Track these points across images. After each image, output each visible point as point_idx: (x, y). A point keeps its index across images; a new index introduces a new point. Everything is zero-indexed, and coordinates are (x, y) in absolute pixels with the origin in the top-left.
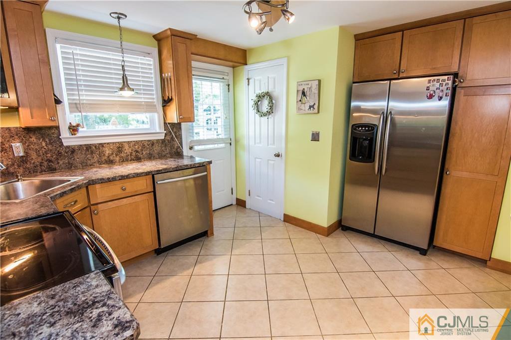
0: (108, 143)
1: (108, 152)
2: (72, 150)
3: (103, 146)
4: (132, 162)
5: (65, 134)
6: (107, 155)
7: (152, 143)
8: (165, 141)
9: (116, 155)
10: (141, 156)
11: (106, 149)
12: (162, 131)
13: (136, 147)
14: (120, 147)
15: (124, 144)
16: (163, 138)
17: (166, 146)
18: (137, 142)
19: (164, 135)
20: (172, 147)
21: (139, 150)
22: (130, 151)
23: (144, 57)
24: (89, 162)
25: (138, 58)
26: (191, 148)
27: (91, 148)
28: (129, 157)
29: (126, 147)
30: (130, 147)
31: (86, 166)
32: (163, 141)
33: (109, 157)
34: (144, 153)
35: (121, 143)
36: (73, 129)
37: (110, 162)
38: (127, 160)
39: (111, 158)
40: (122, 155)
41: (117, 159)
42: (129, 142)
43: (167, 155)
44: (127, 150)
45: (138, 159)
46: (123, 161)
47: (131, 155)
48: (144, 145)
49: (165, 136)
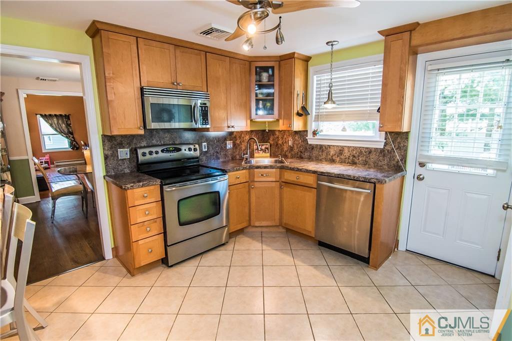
0: (333, 146)
1: (332, 152)
2: (312, 147)
3: (330, 148)
4: (348, 164)
5: (310, 136)
6: (331, 155)
7: (370, 151)
8: (384, 151)
9: (338, 156)
10: (357, 161)
11: (332, 150)
12: (382, 140)
13: (354, 152)
14: (341, 150)
15: (345, 148)
16: (382, 147)
17: (384, 156)
18: (355, 148)
19: (383, 144)
20: (392, 158)
21: (356, 155)
22: (349, 155)
23: (375, 66)
24: (320, 158)
25: (370, 69)
26: (422, 165)
27: (322, 147)
28: (347, 160)
29: (346, 150)
30: (349, 151)
31: (318, 160)
32: (382, 151)
33: (332, 157)
34: (361, 159)
35: (343, 147)
36: (315, 133)
37: (332, 161)
38: (345, 162)
39: (334, 158)
40: (342, 157)
41: (338, 159)
42: (349, 147)
43: (384, 166)
44: (346, 153)
45: (354, 163)
46: (342, 162)
47: (349, 158)
48: (362, 152)
49: (385, 146)
